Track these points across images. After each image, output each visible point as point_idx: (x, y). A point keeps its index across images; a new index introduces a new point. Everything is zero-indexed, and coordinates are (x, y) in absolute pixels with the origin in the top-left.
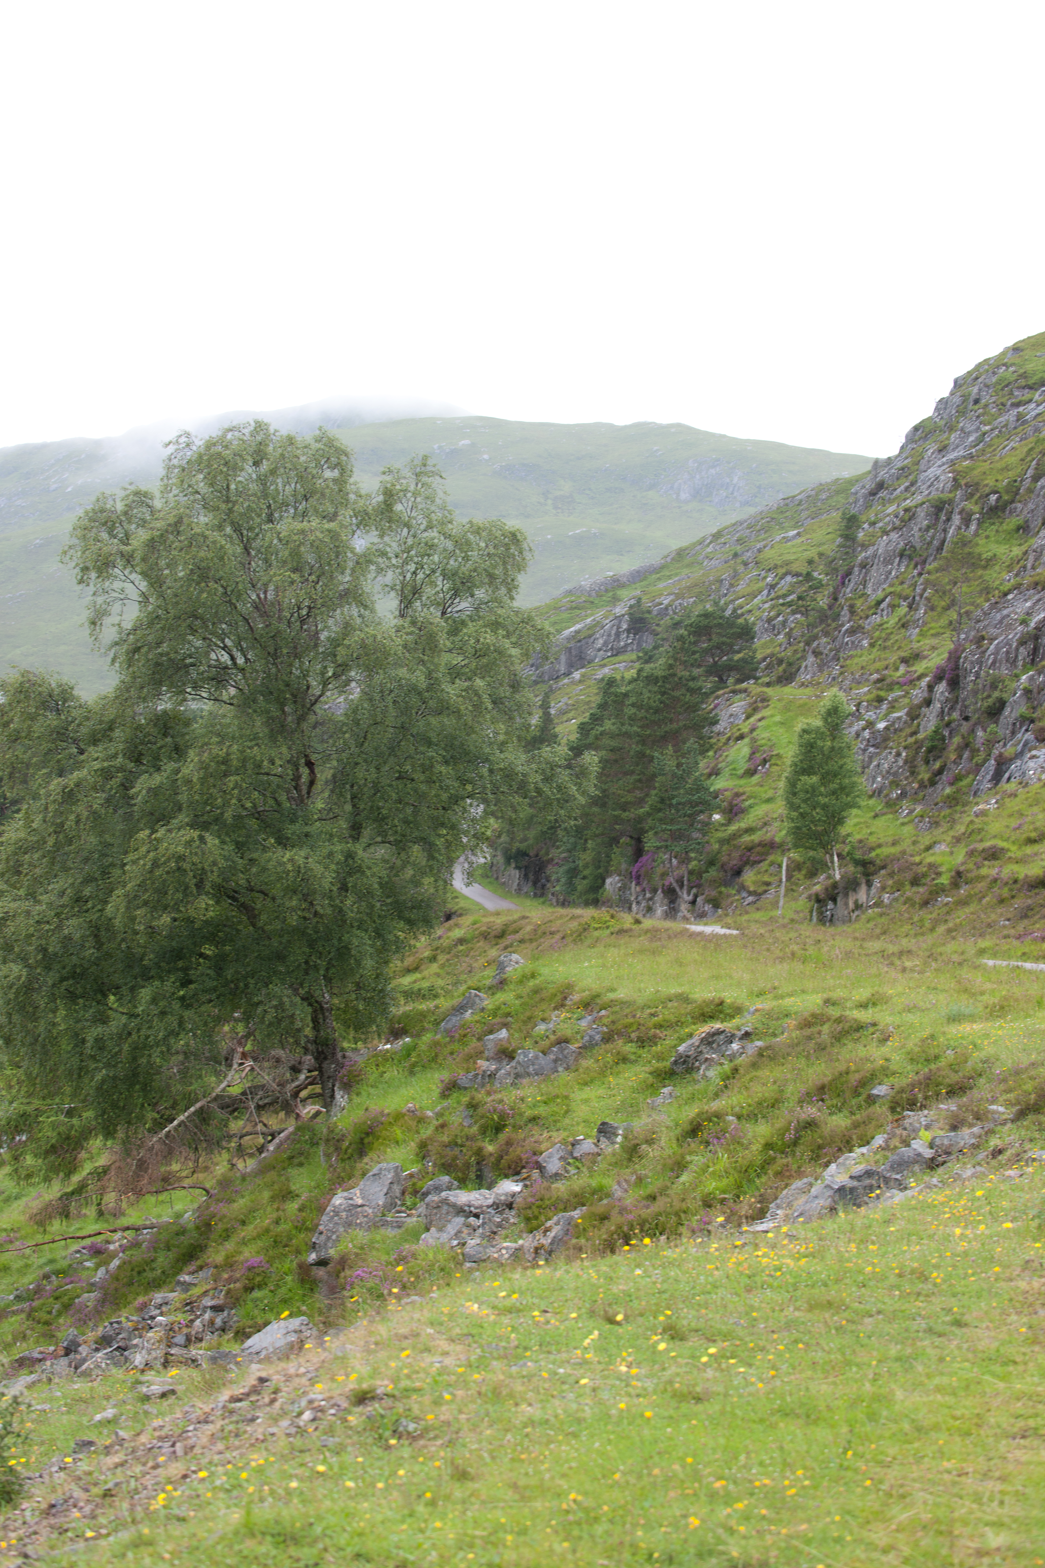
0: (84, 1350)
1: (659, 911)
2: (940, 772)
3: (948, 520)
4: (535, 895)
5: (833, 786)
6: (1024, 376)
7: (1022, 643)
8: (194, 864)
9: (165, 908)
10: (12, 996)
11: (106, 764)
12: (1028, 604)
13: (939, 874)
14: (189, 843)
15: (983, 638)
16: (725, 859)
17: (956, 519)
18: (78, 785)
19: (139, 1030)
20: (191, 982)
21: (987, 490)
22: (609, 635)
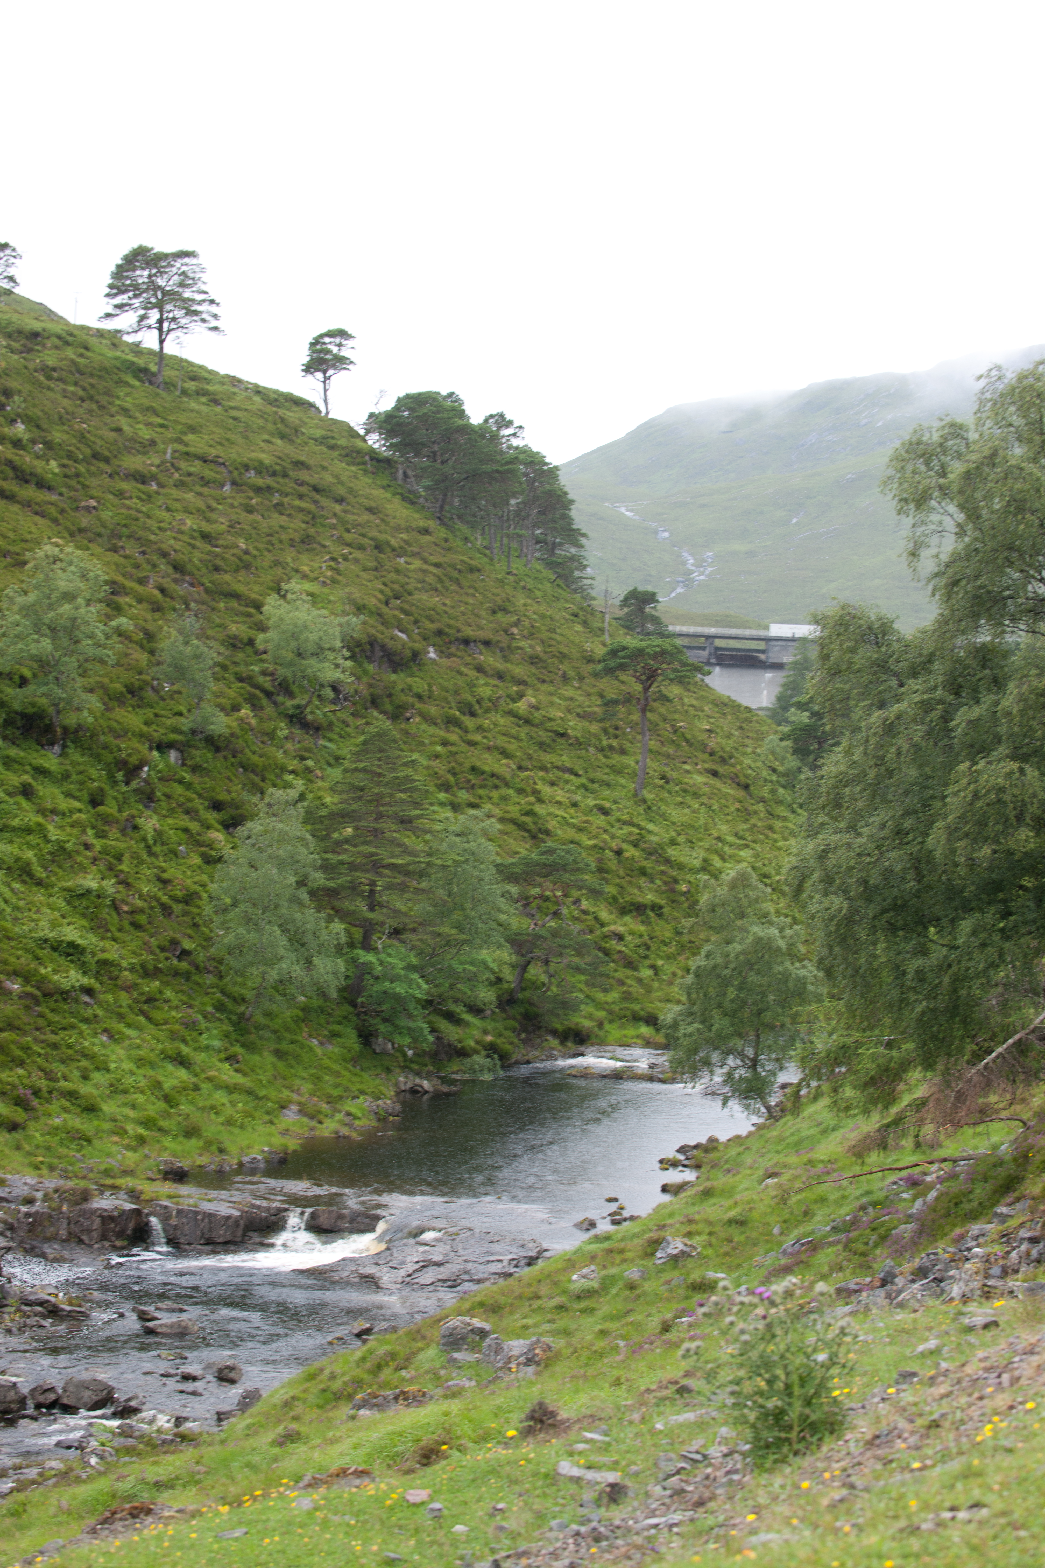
0: (900, 1281)
8: (1014, 796)
9: (986, 839)
10: (833, 928)
11: (926, 697)
14: (1009, 775)
18: (898, 717)
19: (959, 962)
20: (1010, 914)
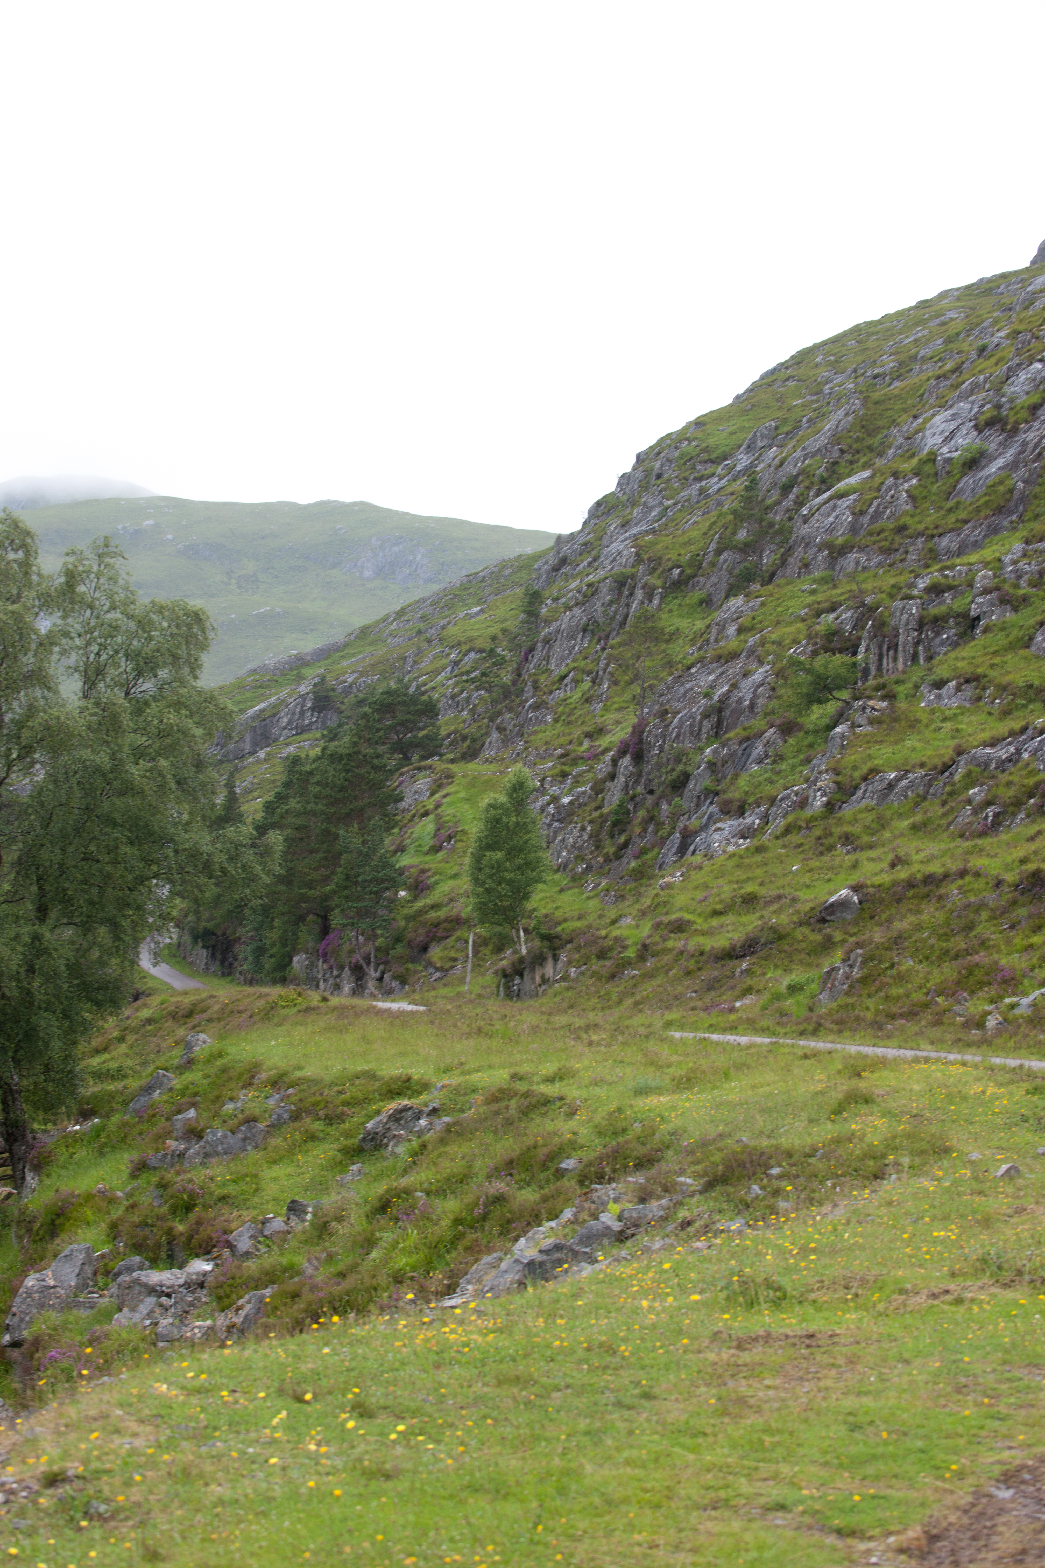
1: (347, 988)
2: (625, 845)
3: (631, 594)
4: (223, 974)
5: (518, 861)
6: (706, 450)
7: (706, 716)
12: (711, 677)
13: (625, 947)
15: (666, 712)
16: (411, 935)
17: (639, 594)
21: (670, 564)
22: (294, 714)
